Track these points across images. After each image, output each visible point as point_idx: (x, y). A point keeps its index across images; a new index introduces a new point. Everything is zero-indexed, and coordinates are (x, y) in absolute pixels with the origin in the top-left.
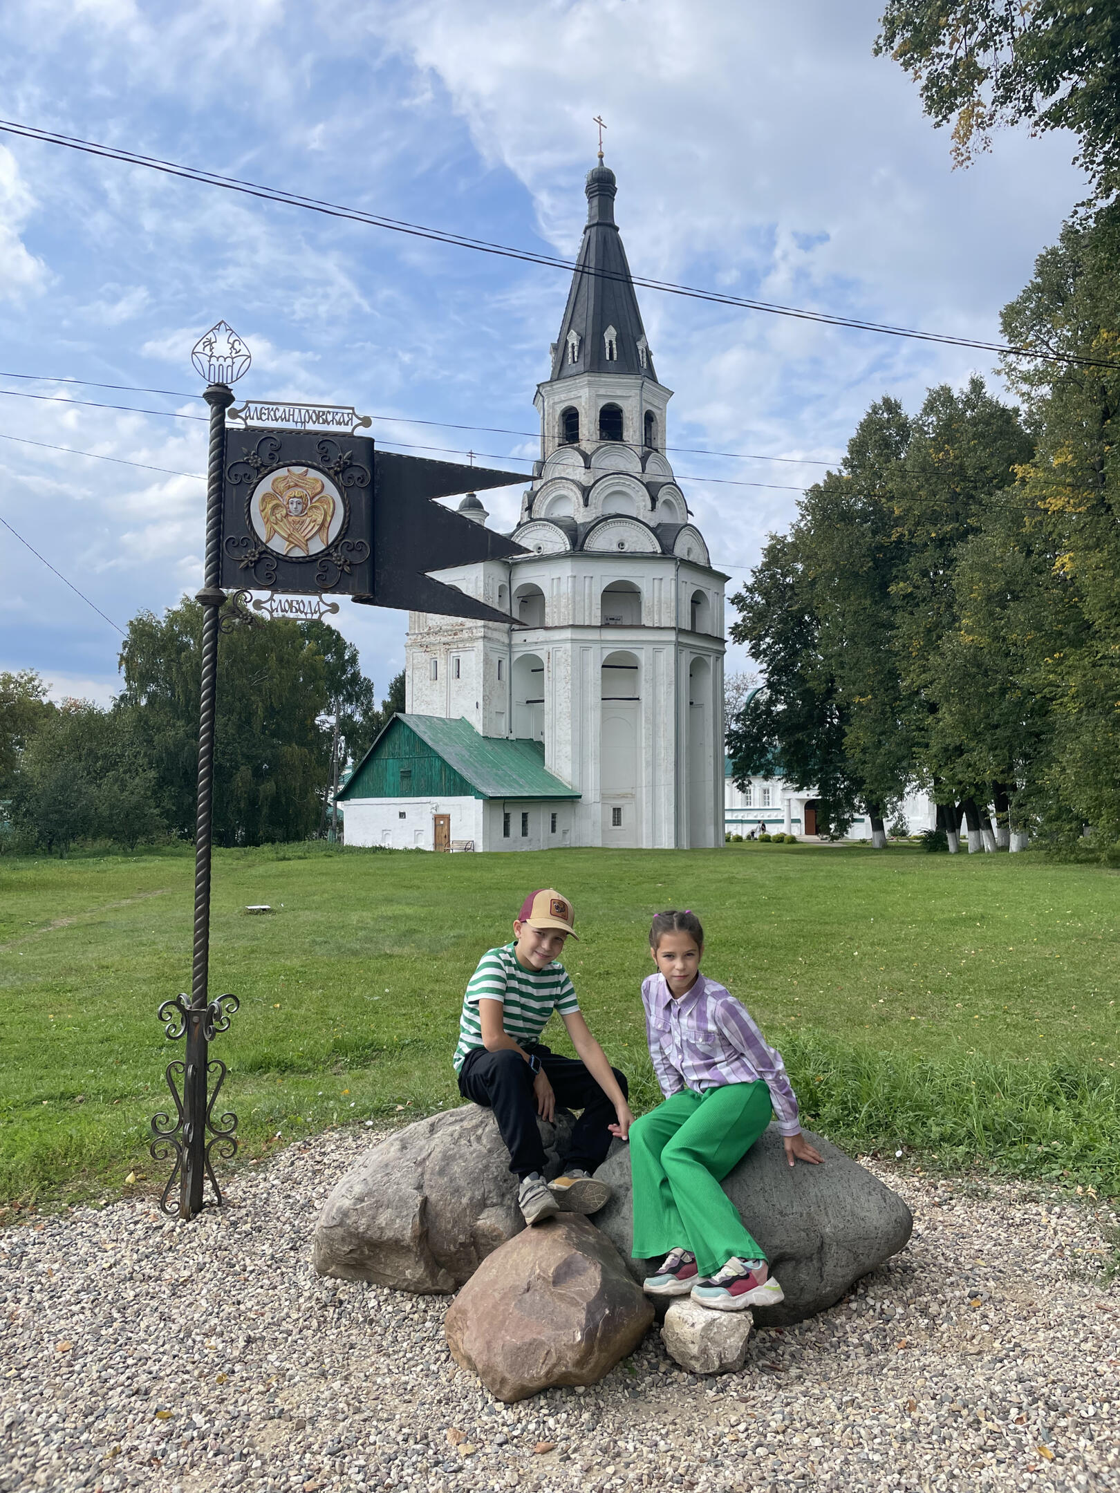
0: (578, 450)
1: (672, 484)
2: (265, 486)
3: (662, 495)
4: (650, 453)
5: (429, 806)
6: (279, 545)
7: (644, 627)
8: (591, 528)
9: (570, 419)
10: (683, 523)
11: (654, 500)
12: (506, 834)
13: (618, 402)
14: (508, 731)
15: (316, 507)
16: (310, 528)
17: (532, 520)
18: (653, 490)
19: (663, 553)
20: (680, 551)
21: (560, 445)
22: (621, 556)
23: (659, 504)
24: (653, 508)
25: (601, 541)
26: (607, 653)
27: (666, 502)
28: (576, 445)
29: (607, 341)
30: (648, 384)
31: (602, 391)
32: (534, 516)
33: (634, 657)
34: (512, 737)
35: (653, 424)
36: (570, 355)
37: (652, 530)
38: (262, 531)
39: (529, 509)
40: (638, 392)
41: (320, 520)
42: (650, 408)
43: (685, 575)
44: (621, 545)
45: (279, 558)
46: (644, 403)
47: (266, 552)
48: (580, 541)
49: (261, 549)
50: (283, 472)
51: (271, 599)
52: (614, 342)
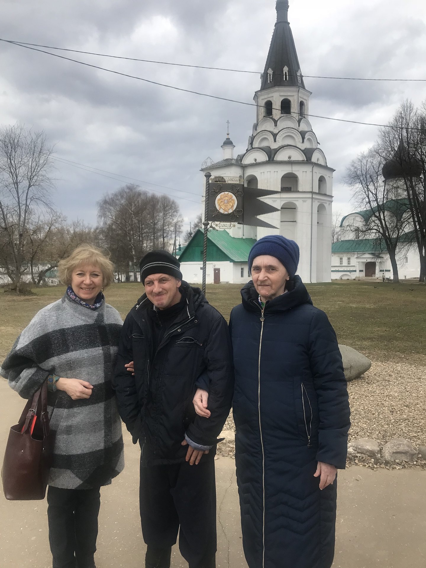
0: (272, 118)
1: (311, 131)
2: (218, 197)
3: (307, 136)
4: (302, 118)
5: (212, 265)
6: (222, 211)
7: (299, 192)
8: (276, 151)
9: (269, 106)
10: (315, 148)
11: (303, 138)
12: (242, 276)
13: (289, 98)
14: (242, 235)
15: (231, 202)
16: (229, 207)
17: (253, 148)
18: (303, 134)
19: (307, 160)
20: (314, 159)
21: (264, 117)
22: (290, 163)
23: (305, 140)
24: (303, 142)
25: (281, 156)
26: (283, 203)
27: (309, 139)
28: (271, 116)
29: (284, 72)
30: (301, 90)
31: (282, 94)
32: (253, 147)
33: (295, 205)
34: (244, 238)
35: (303, 107)
36: (269, 79)
37: (303, 151)
38: (218, 207)
39: (251, 144)
40: (297, 93)
41: (232, 205)
42: (302, 100)
43: (316, 169)
44: (290, 157)
45: (222, 214)
46: (299, 98)
47: (219, 212)
48: (272, 156)
49: (218, 212)
50: (223, 193)
51: (220, 224)
52: (287, 73)
